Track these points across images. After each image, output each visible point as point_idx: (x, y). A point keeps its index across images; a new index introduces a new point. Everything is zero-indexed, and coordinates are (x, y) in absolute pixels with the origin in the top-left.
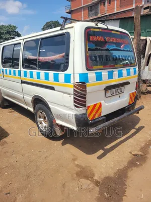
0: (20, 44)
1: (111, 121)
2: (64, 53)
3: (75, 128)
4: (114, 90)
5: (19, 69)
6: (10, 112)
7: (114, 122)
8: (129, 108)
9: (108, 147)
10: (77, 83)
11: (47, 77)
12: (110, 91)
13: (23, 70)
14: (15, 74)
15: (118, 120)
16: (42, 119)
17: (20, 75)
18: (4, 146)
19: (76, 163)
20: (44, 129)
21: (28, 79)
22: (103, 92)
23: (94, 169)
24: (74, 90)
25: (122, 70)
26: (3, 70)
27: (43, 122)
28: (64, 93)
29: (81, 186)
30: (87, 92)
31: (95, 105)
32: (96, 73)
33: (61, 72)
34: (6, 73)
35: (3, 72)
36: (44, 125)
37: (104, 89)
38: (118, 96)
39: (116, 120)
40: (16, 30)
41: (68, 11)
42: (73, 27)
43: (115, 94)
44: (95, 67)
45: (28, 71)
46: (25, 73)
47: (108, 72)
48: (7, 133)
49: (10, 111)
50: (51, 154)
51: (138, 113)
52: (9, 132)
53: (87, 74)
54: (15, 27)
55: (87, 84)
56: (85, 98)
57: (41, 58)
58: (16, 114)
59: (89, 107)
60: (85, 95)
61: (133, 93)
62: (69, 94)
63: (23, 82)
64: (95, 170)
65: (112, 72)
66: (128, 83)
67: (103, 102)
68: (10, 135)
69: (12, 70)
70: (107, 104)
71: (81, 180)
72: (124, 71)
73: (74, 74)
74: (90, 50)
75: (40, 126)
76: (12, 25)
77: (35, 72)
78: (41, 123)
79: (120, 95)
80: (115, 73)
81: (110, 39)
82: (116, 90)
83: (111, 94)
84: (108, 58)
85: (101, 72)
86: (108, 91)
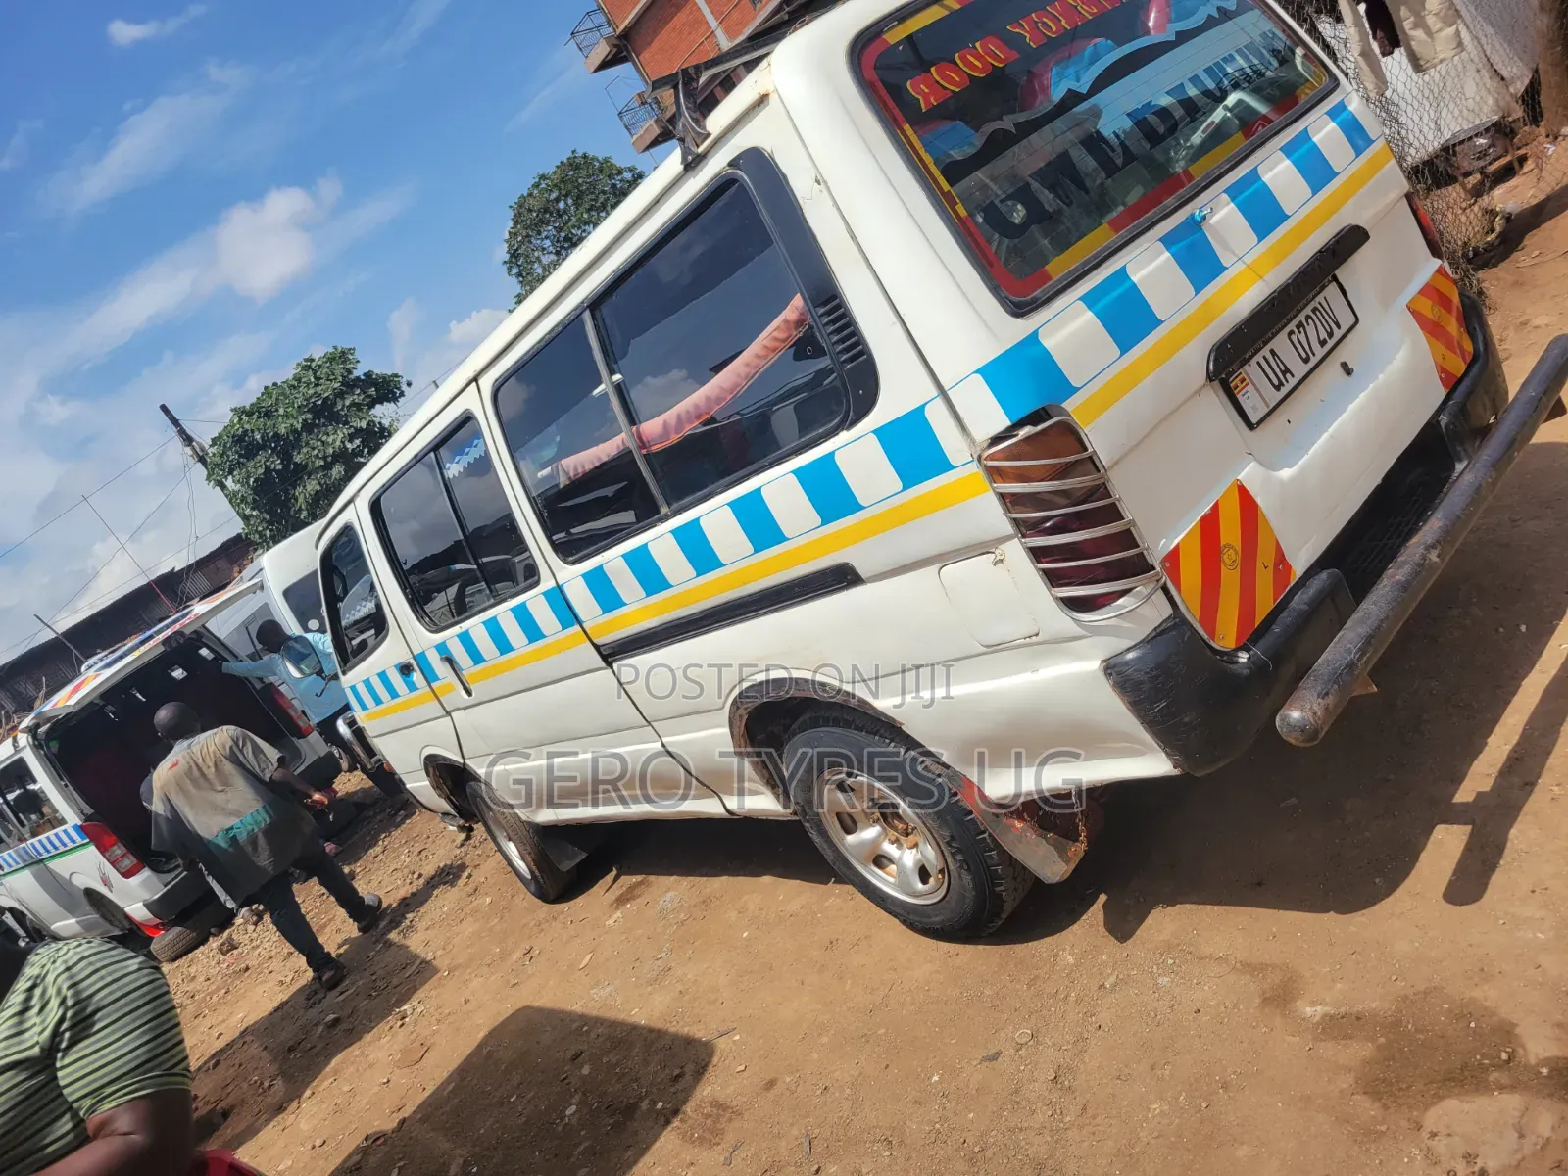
0: (467, 419)
1: (1397, 573)
2: (798, 301)
3: (1154, 764)
4: (1280, 343)
5: (547, 583)
6: (621, 900)
7: (1422, 566)
8: (1463, 411)
9: (1481, 776)
10: (996, 440)
11: (760, 527)
12: (1251, 369)
13: (571, 576)
14: (533, 632)
15: (1441, 542)
16: (870, 833)
17: (568, 615)
18: (730, 1138)
19: (1312, 1011)
20: (924, 895)
21: (639, 612)
22: (1214, 402)
23: (1477, 993)
24: (1009, 501)
25: (1254, 176)
26: (441, 648)
27: (889, 848)
28: (942, 559)
29: (1469, 1158)
30: (1104, 457)
31: (1210, 525)
32: (1089, 300)
33: (844, 436)
34: (477, 657)
35: (449, 660)
36: (909, 858)
37: (1210, 378)
38: (1332, 368)
39: (1423, 545)
40: (359, 373)
41: (602, 50)
42: (762, 100)
43: (1299, 369)
44: (1058, 266)
45: (612, 558)
46: (598, 582)
47: (1168, 241)
48: (689, 1042)
49: (617, 890)
50: (1081, 1039)
51: (1558, 410)
52: (700, 1033)
53: (1033, 338)
54: (342, 357)
55: (1069, 405)
56: (1113, 513)
57: (651, 427)
58: (671, 892)
59: (1173, 556)
60: (1102, 490)
61: (1428, 290)
62: (982, 548)
63: (610, 654)
64: (1489, 995)
65: (1195, 225)
66: (1351, 240)
67: (1250, 474)
68: (722, 1044)
69: (503, 612)
70: (1286, 474)
71: (1433, 1118)
72: (1276, 170)
73: (943, 392)
74: (954, 172)
75: (884, 881)
76: (318, 353)
77: (659, 540)
78: (880, 860)
79: (1344, 353)
80: (1218, 223)
81: (1045, 19)
82: (1294, 338)
83: (1276, 382)
84: (1113, 150)
85: (1122, 273)
86: (1243, 375)
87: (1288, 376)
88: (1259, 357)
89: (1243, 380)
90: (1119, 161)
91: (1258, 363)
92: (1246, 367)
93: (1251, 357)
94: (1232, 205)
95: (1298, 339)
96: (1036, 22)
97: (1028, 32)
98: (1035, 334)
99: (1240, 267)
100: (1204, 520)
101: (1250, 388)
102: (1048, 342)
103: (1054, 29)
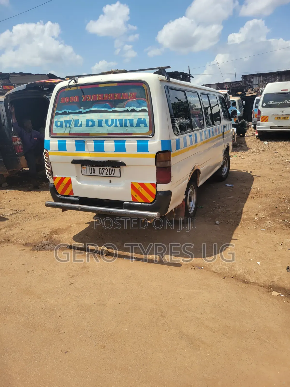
4: (97, 168)
31: (63, 179)
32: (59, 141)
43: (104, 175)
53: (49, 141)
55: (49, 151)
61: (142, 184)
65: (84, 142)
67: (73, 179)
72: (109, 143)
79: (112, 179)
80: (88, 144)
81: (89, 97)
82: (100, 170)
83: (91, 172)
84: (79, 124)
85: (65, 141)
86: (86, 167)
87: (94, 173)
88: (91, 167)
89: (85, 168)
90: (78, 125)
91: (90, 168)
92: (87, 167)
93: (89, 166)
94: (93, 143)
95: (101, 170)
96: (87, 97)
97: (84, 98)
98: (50, 140)
99: (88, 152)
100: (62, 178)
101: (86, 170)
102: (51, 142)
103: (89, 99)
